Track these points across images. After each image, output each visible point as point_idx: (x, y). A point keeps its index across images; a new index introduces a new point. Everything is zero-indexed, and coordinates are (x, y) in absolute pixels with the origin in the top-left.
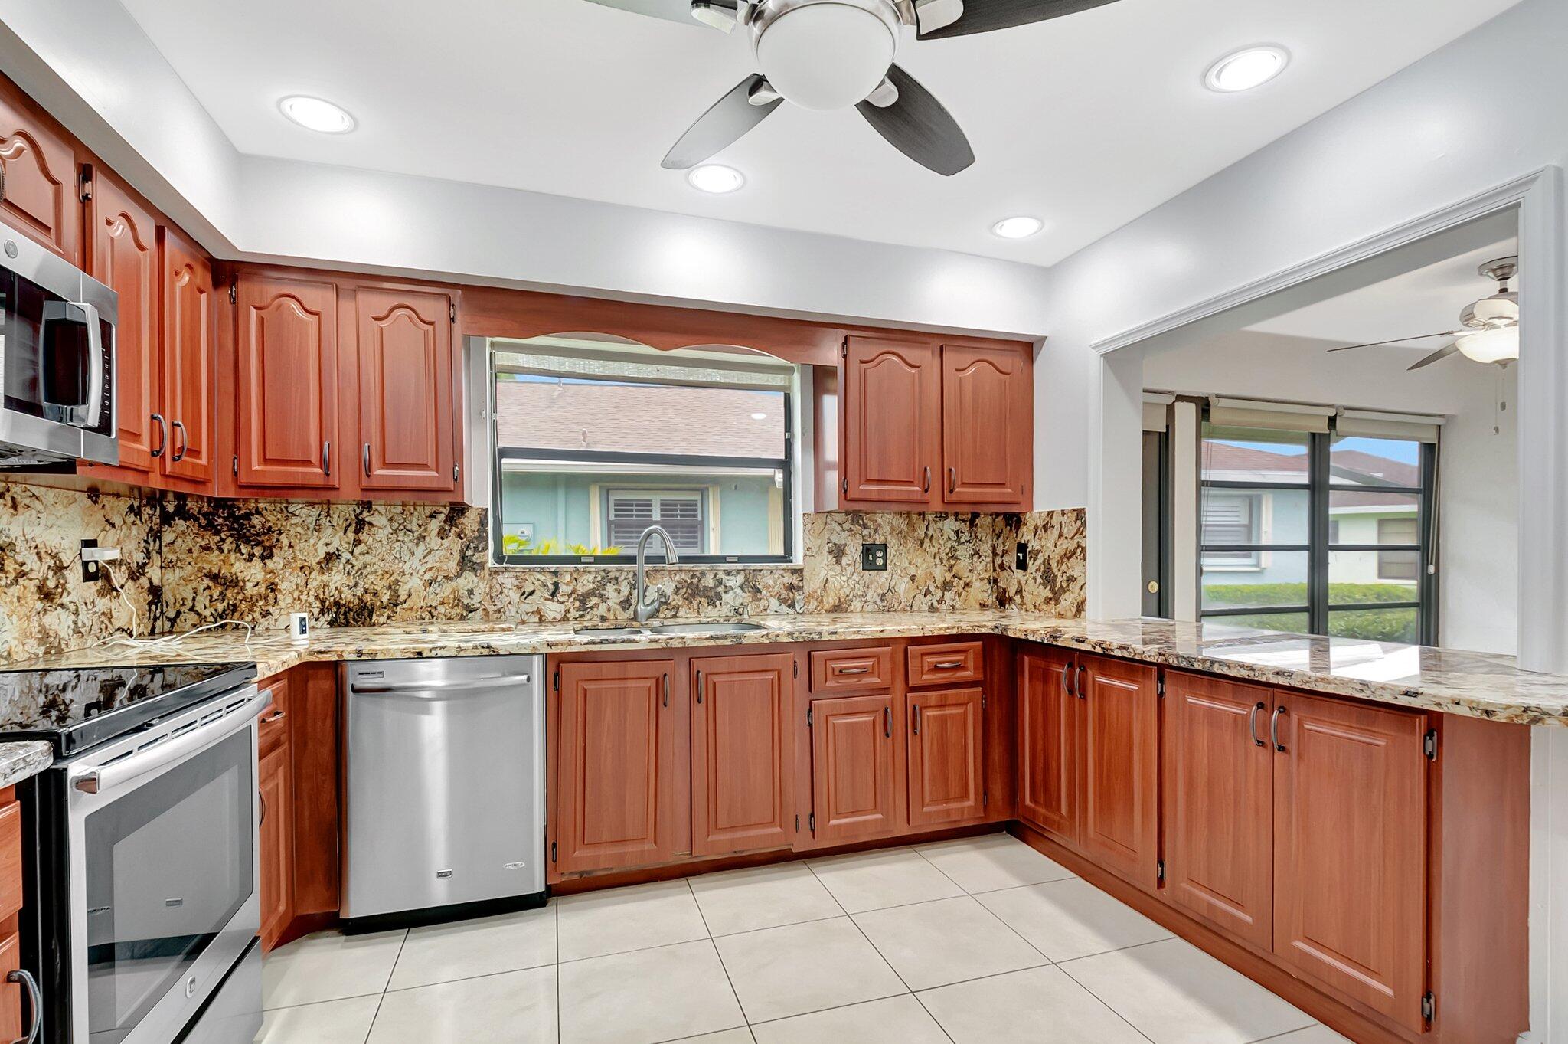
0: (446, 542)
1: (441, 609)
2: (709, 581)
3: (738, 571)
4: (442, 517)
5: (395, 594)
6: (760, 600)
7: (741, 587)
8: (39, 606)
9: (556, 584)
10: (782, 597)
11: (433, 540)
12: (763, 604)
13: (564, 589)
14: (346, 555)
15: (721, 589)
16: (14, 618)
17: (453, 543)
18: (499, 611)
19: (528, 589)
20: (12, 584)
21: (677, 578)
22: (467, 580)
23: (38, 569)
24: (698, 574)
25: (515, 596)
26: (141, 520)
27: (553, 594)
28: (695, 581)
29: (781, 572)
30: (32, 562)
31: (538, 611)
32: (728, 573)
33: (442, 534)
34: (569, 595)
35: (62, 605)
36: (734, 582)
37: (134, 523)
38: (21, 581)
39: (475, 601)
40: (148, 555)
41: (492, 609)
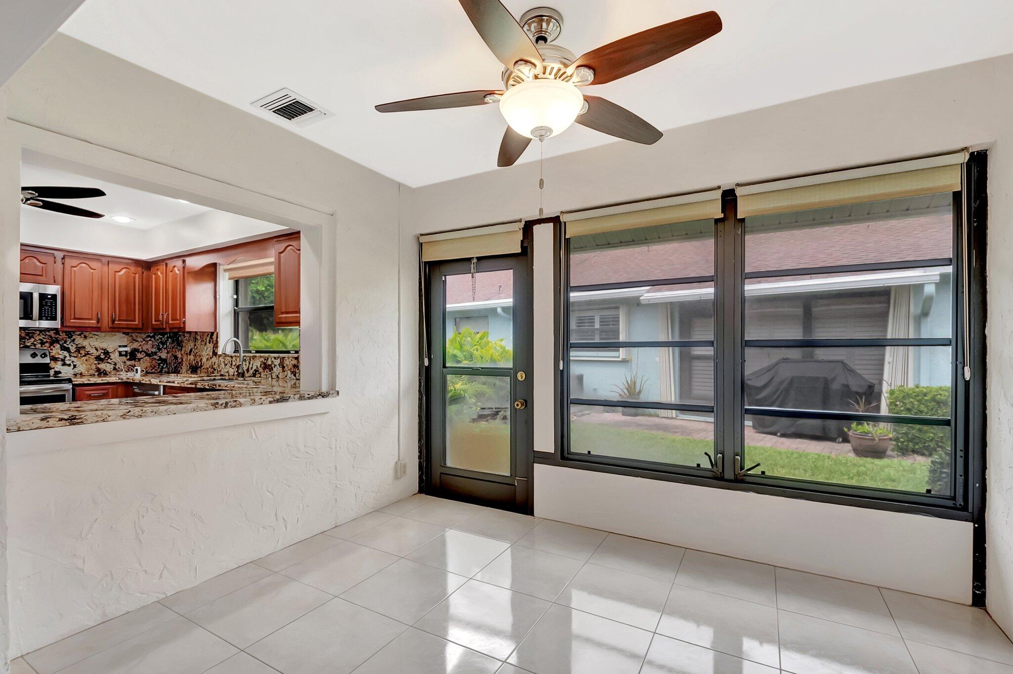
0: (210, 345)
1: (209, 369)
2: (269, 362)
3: (278, 357)
4: (209, 336)
5: (201, 364)
6: (284, 371)
7: (279, 365)
8: (96, 362)
9: (232, 361)
10: (292, 370)
11: (208, 344)
12: (286, 373)
13: (234, 363)
14: (193, 350)
15: (273, 366)
16: (84, 365)
17: (211, 345)
18: (220, 371)
19: (226, 363)
20: (83, 356)
21: (261, 360)
22: (214, 359)
23: (96, 353)
24: (266, 358)
25: (223, 365)
26: (155, 339)
27: (231, 365)
28: (266, 361)
29: (291, 358)
30: (93, 351)
31: (228, 372)
32: (275, 358)
33: (210, 343)
34: (235, 366)
35: (108, 363)
36: (277, 362)
37: (150, 340)
38: (87, 356)
39: (215, 367)
40: (159, 349)
41: (219, 370)
